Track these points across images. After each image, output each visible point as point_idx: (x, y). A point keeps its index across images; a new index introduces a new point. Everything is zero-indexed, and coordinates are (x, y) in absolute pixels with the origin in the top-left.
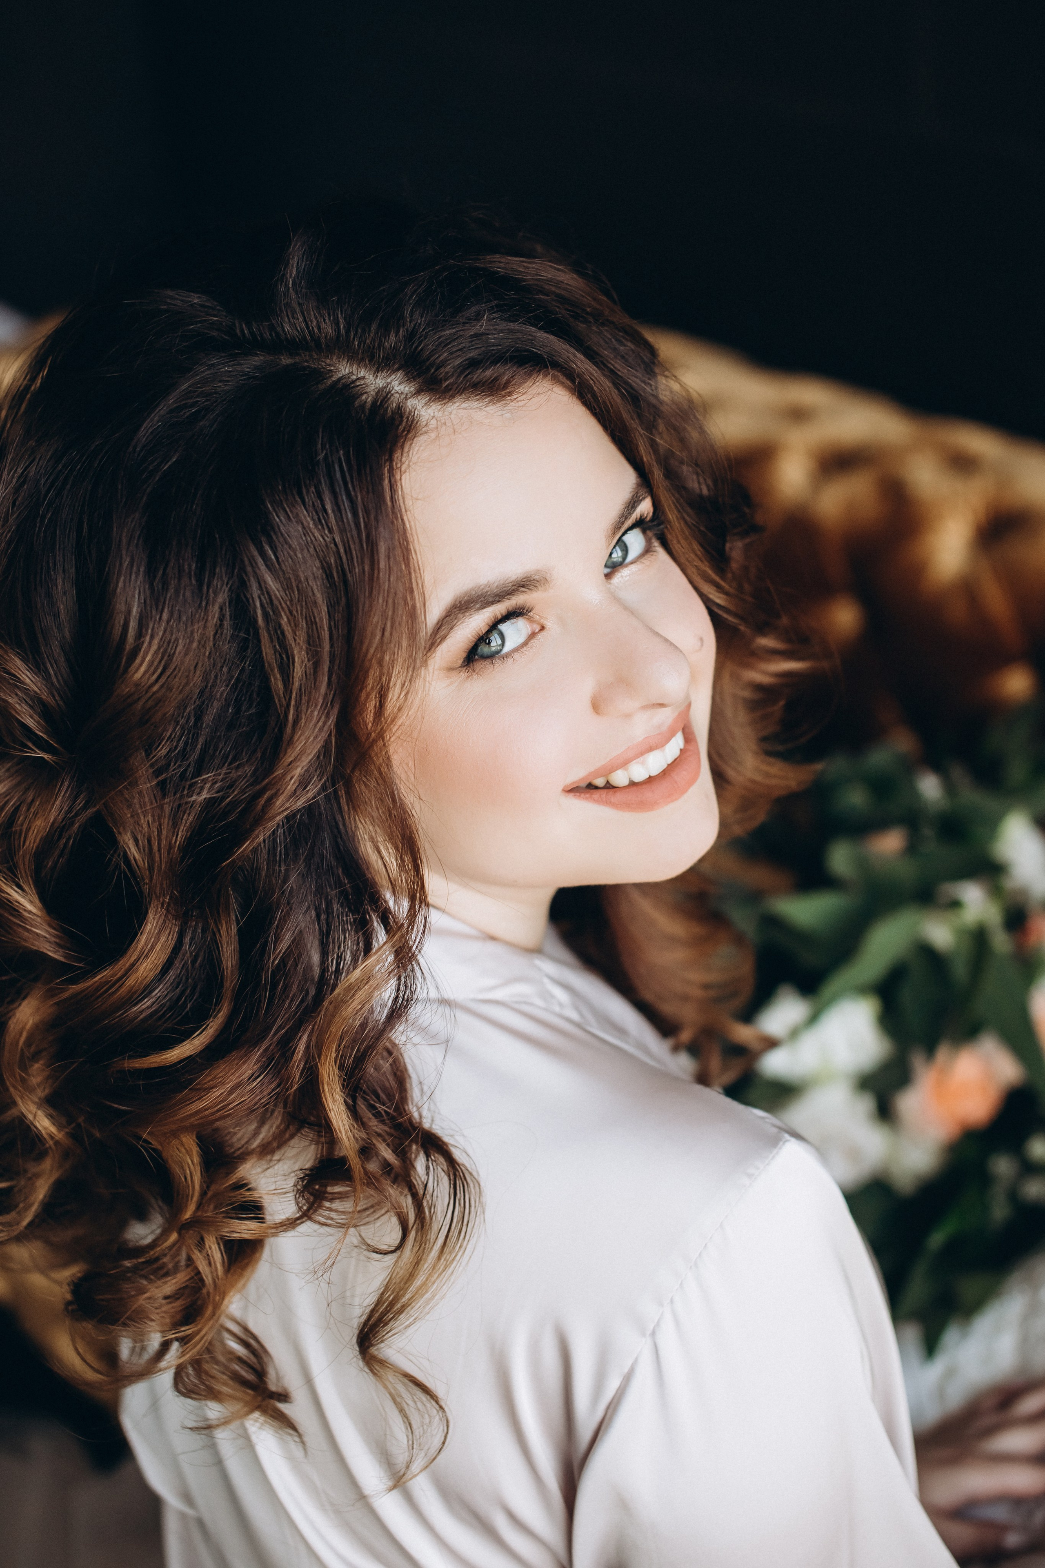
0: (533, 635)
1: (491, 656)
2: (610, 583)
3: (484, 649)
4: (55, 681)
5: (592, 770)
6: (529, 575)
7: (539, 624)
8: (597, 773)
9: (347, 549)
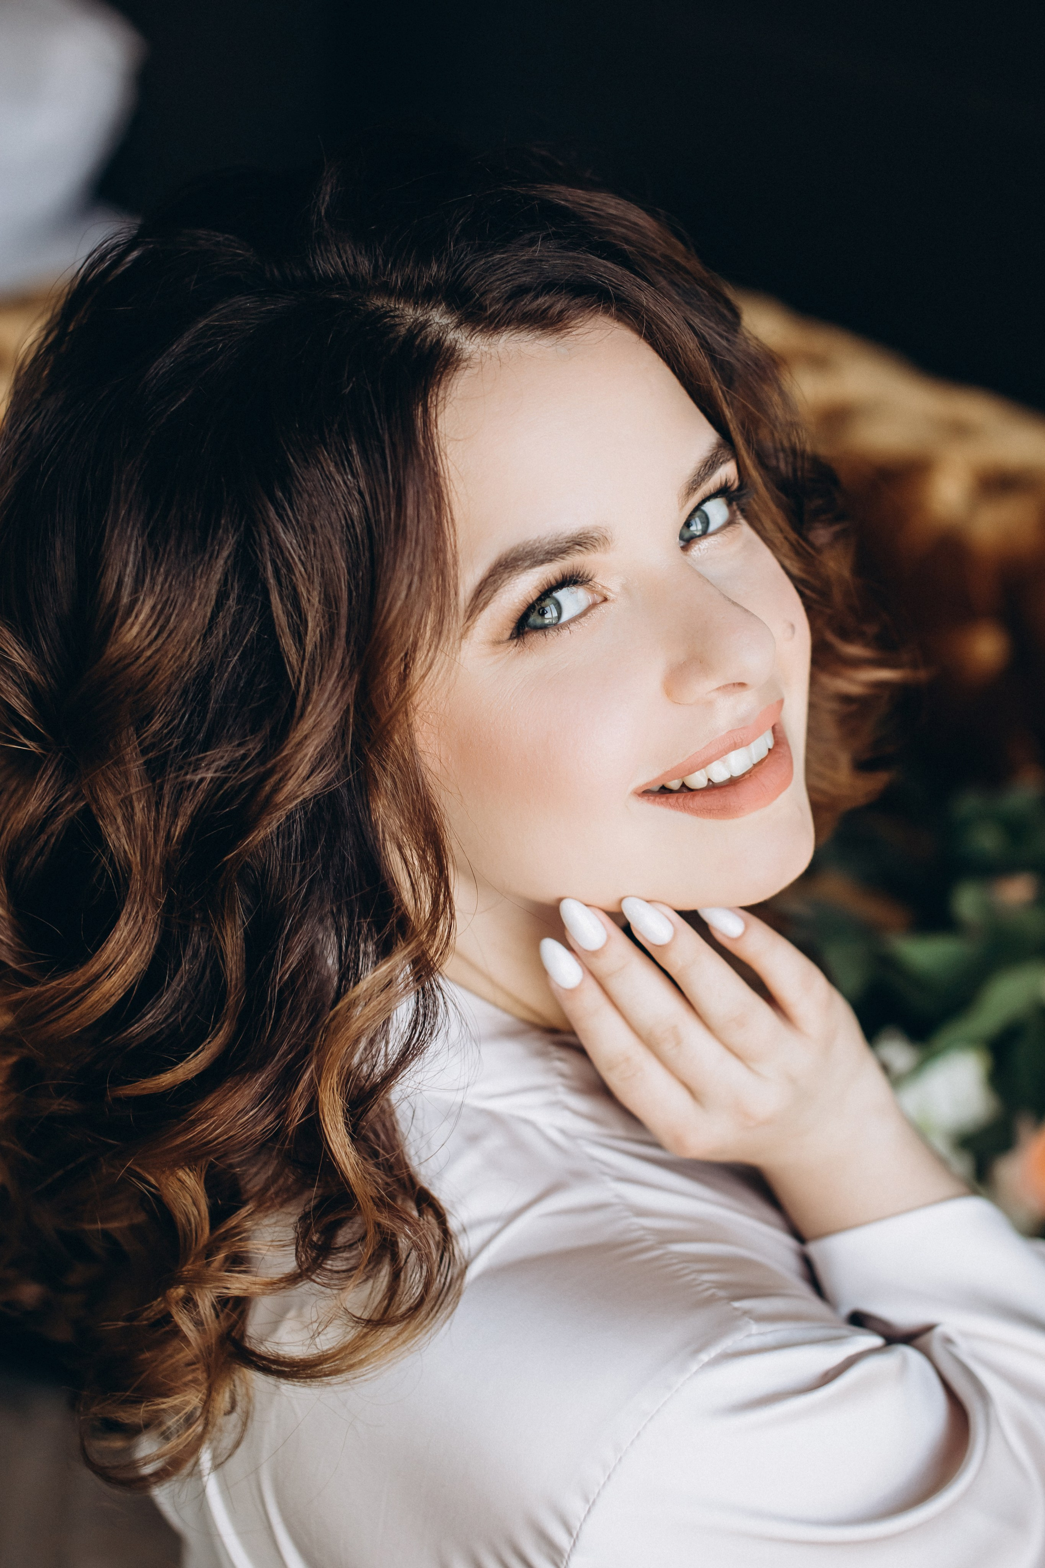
0: (593, 606)
1: (544, 628)
2: (686, 555)
3: (534, 619)
4: (47, 656)
5: (668, 769)
6: (586, 532)
7: (601, 594)
8: (671, 774)
9: (374, 496)
